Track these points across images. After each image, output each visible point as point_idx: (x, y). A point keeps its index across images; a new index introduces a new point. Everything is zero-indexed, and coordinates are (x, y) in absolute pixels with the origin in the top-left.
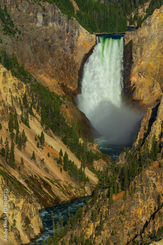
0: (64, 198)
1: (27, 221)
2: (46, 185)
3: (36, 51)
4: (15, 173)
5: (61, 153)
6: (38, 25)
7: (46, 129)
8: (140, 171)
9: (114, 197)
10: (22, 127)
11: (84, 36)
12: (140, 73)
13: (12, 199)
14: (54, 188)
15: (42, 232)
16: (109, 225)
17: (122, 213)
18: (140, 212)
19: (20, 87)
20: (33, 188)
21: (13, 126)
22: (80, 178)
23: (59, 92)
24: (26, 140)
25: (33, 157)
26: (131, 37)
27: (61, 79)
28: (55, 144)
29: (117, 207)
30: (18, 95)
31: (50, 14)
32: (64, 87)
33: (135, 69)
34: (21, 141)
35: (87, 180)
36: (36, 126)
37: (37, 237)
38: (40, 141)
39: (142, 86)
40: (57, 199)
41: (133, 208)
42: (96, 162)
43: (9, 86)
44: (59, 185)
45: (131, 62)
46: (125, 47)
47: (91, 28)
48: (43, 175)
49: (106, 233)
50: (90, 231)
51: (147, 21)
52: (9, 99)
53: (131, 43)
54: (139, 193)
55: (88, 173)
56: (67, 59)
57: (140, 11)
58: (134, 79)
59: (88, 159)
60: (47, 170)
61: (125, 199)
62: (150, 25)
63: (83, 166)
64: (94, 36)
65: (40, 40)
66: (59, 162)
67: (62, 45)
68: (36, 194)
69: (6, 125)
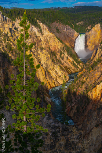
0: (73, 72)
1: (65, 77)
2: (69, 69)
3: (64, 37)
4: (62, 66)
5: (72, 61)
6: (65, 31)
7: (69, 55)
10: (63, 55)
11: (76, 33)
12: (89, 42)
13: (62, 72)
14: (71, 69)
15: (69, 80)
16: (89, 78)
17: (92, 75)
18: (97, 75)
19: (62, 45)
20: (66, 69)
21: (61, 54)
22: (77, 67)
24: (64, 58)
25: (66, 62)
26: (87, 34)
27: (70, 44)
28: (71, 59)
29: (91, 74)
30: (62, 47)
31: (68, 28)
32: (71, 46)
33: (88, 42)
34: (63, 58)
35: (79, 68)
36: (66, 55)
37: (68, 81)
38: (67, 58)
39: (89, 46)
41: (95, 74)
42: (80, 63)
43: (60, 45)
44: (72, 69)
45: (87, 40)
47: (77, 32)
48: (68, 66)
49: (88, 80)
50: (84, 80)
51: (91, 30)
52: (60, 48)
53: (87, 35)
54: (97, 70)
55: (79, 66)
56: (72, 39)
57: (88, 28)
58: (88, 44)
59: (79, 63)
60: (69, 65)
61: (93, 72)
62: (92, 31)
63: (77, 64)
64: (78, 33)
65: (65, 34)
66: (72, 63)
67: (71, 35)
68: (67, 71)
69: (59, 54)
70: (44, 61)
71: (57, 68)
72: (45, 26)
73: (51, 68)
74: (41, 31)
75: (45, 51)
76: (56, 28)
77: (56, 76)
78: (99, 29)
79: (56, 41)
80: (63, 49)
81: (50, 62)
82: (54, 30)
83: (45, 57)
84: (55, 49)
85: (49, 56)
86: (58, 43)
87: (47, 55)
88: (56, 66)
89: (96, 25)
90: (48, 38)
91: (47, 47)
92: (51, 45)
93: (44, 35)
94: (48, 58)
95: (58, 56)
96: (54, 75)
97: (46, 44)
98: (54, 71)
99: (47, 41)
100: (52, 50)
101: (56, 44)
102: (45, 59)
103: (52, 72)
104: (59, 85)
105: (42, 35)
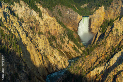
0: (74, 57)
1: (65, 62)
2: (70, 53)
3: (67, 20)
4: (62, 50)
5: (73, 46)
6: (68, 14)
7: (70, 39)
8: (93, 50)
9: (86, 56)
10: (64, 39)
11: (79, 16)
12: (93, 26)
13: (61, 57)
15: (69, 65)
16: (85, 63)
17: (89, 60)
18: (93, 60)
19: (63, 29)
20: (66, 54)
22: (78, 52)
23: (73, 30)
24: (65, 42)
25: (66, 47)
26: (91, 17)
27: (73, 27)
28: (72, 43)
29: (87, 59)
30: (63, 31)
31: (71, 11)
32: (74, 29)
33: (92, 25)
34: (63, 43)
35: (80, 52)
36: (67, 39)
37: (67, 66)
38: (68, 42)
39: (93, 29)
40: (72, 57)
41: (91, 59)
42: (82, 48)
43: (60, 29)
44: (73, 54)
45: (91, 23)
46: (89, 19)
47: (81, 15)
48: (69, 51)
49: (84, 65)
50: (81, 65)
51: (95, 13)
52: (60, 32)
53: (91, 18)
54: (93, 56)
55: (80, 51)
56: (75, 22)
57: (93, 10)
58: (91, 27)
59: (80, 47)
60: (70, 50)
61: (89, 57)
62: (95, 14)
63: (79, 49)
64: (81, 16)
65: (68, 17)
66: (73, 48)
67: (74, 19)
68: (67, 56)
69: (60, 38)
70: (42, 47)
71: (57, 53)
72: (45, 10)
73: (50, 53)
74: (41, 15)
75: (43, 35)
76: (59, 11)
77: (55, 61)
78: (103, 11)
79: (57, 25)
80: (64, 33)
81: (48, 47)
82: (56, 13)
83: (43, 42)
84: (56, 33)
85: (47, 41)
86: (58, 27)
87: (45, 40)
88: (55, 51)
89: (100, 7)
90: (48, 23)
91: (47, 32)
92: (51, 29)
93: (44, 19)
94: (47, 43)
95: (58, 41)
96: (53, 60)
97: (45, 28)
98: (53, 56)
99: (47, 25)
100: (52, 34)
101: (56, 29)
102: (43, 44)
103: (50, 57)
104: (57, 71)
105: (42, 19)
